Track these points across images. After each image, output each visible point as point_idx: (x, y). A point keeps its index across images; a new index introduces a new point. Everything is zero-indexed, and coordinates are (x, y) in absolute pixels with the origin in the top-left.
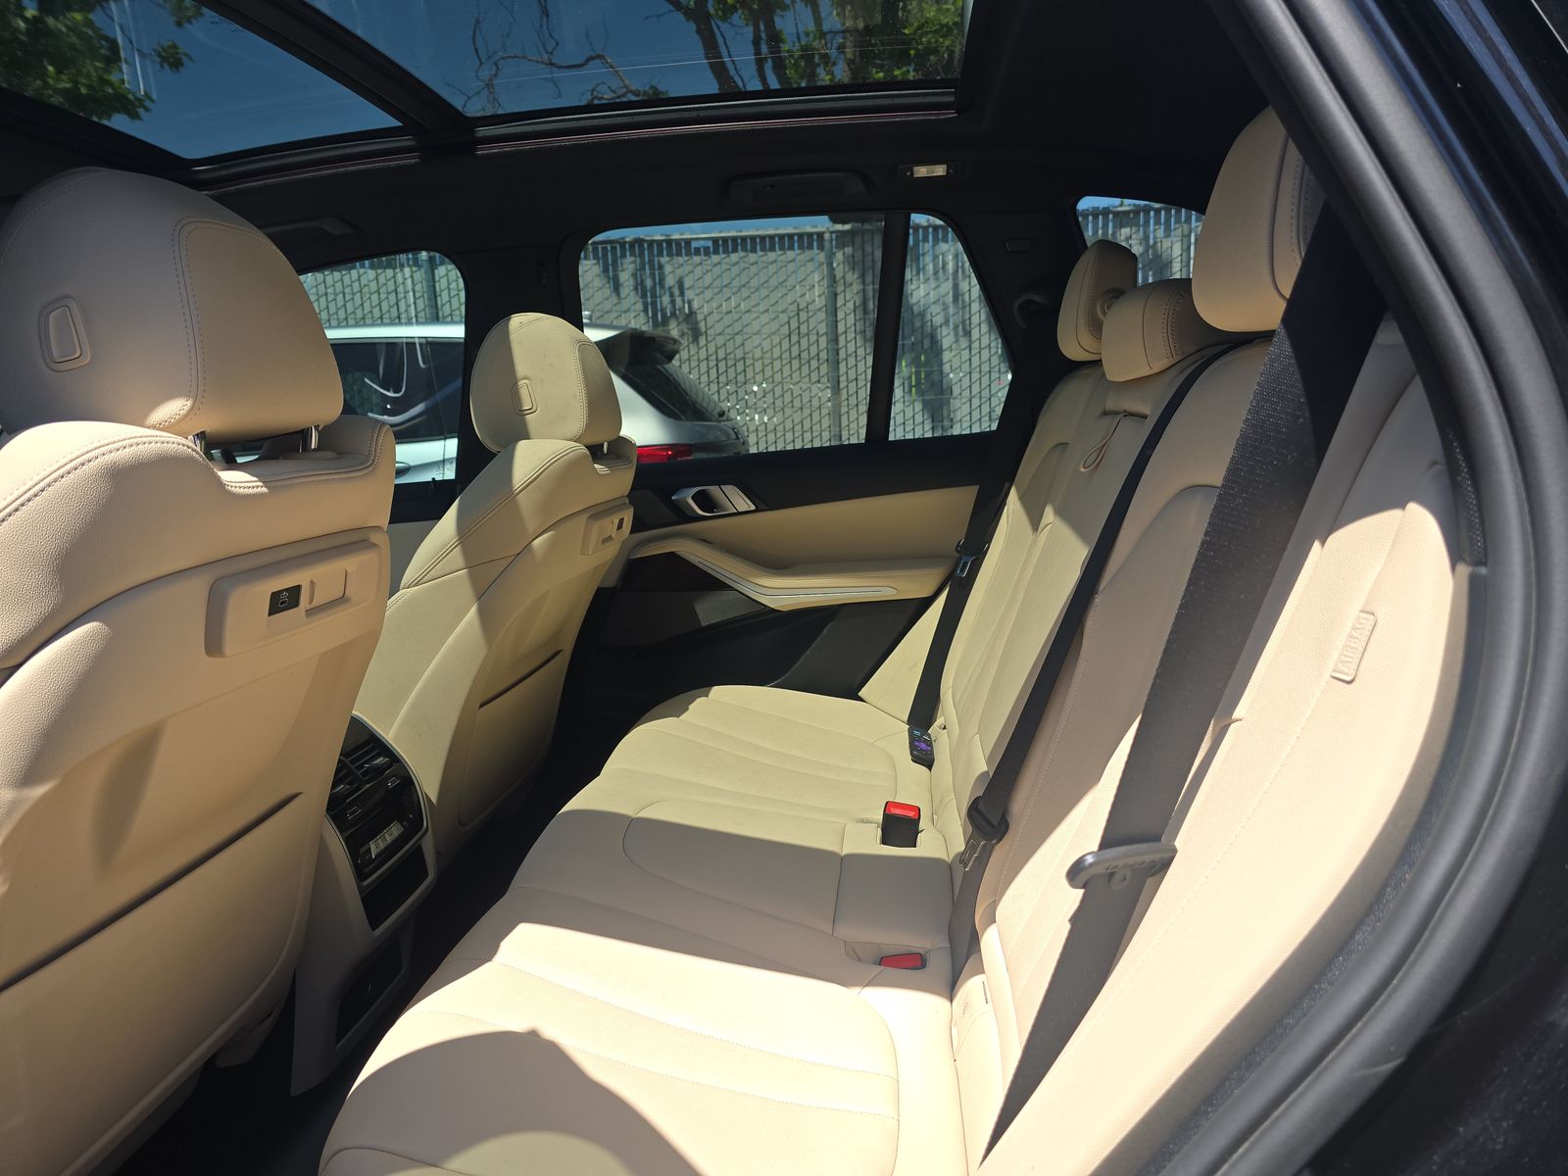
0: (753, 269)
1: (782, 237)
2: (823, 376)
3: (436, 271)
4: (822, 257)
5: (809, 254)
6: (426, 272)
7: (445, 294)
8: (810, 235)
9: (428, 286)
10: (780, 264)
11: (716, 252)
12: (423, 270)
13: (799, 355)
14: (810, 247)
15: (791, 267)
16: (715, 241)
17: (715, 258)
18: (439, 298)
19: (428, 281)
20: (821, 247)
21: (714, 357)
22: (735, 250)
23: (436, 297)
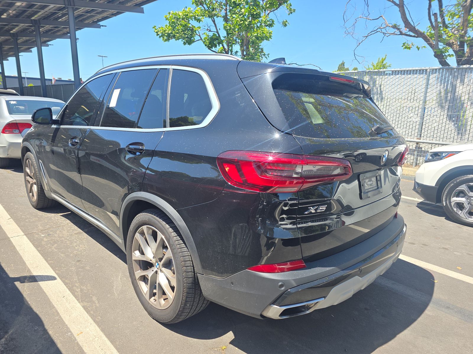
0: (403, 80)
1: (414, 70)
2: (419, 113)
4: (426, 76)
5: (422, 76)
8: (423, 70)
10: (411, 79)
11: (392, 74)
14: (422, 73)
15: (415, 79)
16: (393, 71)
17: (392, 76)
20: (426, 74)
21: (386, 105)
22: (398, 74)
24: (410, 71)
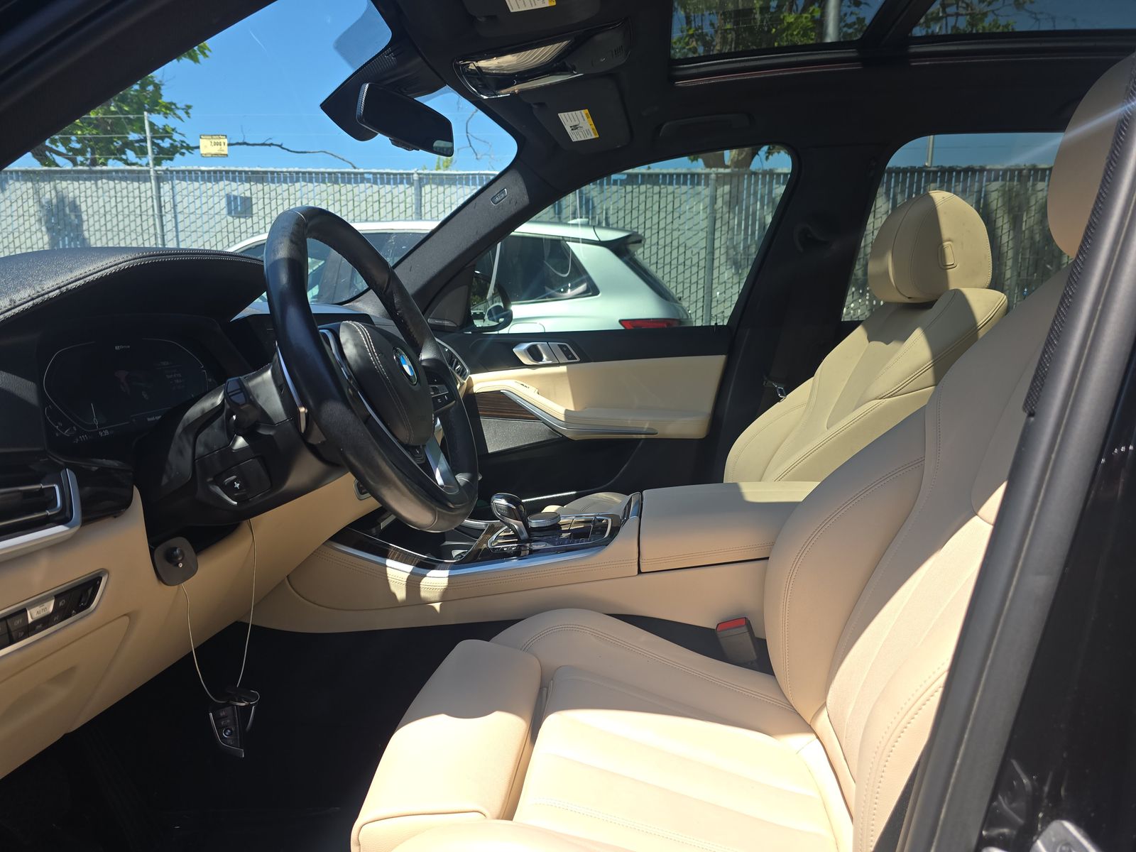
1: (678, 175)
2: (701, 279)
3: (423, 189)
4: (707, 191)
6: (415, 189)
7: (428, 205)
9: (416, 199)
12: (413, 188)
13: (684, 262)
18: (423, 208)
19: (416, 195)
20: (707, 184)
23: (421, 207)
24: (671, 175)
